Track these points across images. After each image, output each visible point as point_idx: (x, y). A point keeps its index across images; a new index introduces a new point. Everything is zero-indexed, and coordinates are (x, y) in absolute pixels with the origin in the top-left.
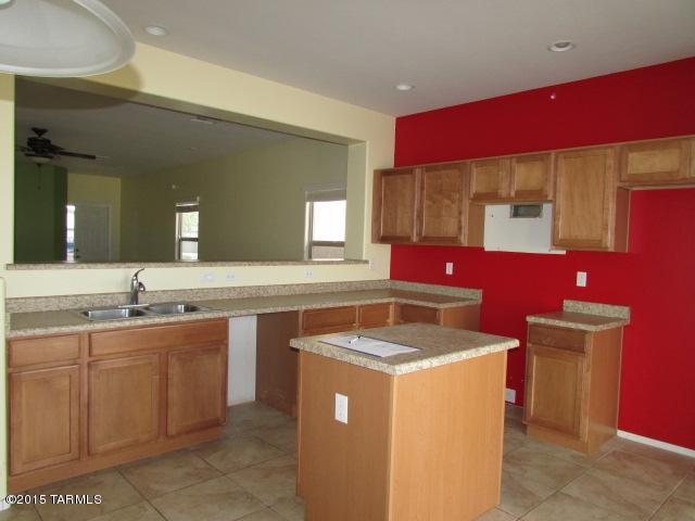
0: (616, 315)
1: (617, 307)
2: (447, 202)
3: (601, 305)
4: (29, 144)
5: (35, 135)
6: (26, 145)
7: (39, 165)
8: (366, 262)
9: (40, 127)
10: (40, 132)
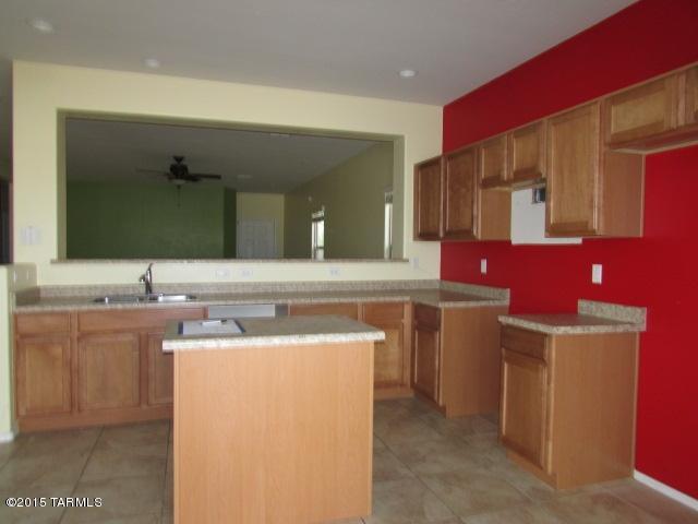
0: (629, 319)
1: (629, 309)
2: (463, 190)
3: (613, 306)
4: (171, 169)
5: (175, 162)
6: (169, 171)
7: (179, 187)
8: (407, 261)
9: (179, 155)
10: (179, 159)
